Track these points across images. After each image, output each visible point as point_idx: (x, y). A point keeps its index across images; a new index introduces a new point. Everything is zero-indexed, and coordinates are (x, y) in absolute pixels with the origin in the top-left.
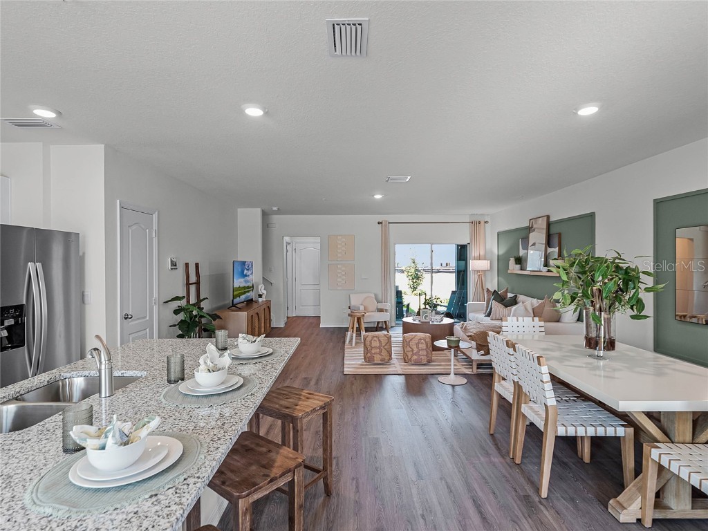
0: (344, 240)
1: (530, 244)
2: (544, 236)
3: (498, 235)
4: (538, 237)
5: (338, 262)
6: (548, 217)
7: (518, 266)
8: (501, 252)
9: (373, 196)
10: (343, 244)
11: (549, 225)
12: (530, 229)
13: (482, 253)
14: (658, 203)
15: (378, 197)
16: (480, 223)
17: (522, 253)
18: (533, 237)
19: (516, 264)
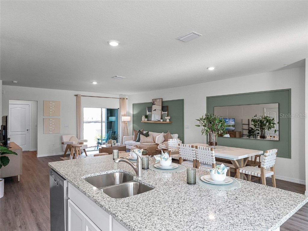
0: (54, 104)
1: (153, 110)
2: (161, 107)
3: (133, 105)
4: (157, 107)
5: (49, 117)
6: (162, 99)
7: (146, 119)
8: (135, 113)
9: (92, 82)
10: (54, 106)
11: (163, 102)
12: (153, 104)
13: (125, 113)
14: (208, 98)
15: (95, 83)
16: (124, 99)
17: (148, 113)
18: (154, 107)
19: (146, 118)
